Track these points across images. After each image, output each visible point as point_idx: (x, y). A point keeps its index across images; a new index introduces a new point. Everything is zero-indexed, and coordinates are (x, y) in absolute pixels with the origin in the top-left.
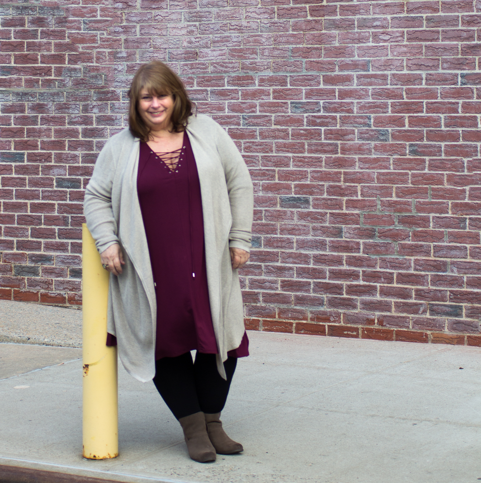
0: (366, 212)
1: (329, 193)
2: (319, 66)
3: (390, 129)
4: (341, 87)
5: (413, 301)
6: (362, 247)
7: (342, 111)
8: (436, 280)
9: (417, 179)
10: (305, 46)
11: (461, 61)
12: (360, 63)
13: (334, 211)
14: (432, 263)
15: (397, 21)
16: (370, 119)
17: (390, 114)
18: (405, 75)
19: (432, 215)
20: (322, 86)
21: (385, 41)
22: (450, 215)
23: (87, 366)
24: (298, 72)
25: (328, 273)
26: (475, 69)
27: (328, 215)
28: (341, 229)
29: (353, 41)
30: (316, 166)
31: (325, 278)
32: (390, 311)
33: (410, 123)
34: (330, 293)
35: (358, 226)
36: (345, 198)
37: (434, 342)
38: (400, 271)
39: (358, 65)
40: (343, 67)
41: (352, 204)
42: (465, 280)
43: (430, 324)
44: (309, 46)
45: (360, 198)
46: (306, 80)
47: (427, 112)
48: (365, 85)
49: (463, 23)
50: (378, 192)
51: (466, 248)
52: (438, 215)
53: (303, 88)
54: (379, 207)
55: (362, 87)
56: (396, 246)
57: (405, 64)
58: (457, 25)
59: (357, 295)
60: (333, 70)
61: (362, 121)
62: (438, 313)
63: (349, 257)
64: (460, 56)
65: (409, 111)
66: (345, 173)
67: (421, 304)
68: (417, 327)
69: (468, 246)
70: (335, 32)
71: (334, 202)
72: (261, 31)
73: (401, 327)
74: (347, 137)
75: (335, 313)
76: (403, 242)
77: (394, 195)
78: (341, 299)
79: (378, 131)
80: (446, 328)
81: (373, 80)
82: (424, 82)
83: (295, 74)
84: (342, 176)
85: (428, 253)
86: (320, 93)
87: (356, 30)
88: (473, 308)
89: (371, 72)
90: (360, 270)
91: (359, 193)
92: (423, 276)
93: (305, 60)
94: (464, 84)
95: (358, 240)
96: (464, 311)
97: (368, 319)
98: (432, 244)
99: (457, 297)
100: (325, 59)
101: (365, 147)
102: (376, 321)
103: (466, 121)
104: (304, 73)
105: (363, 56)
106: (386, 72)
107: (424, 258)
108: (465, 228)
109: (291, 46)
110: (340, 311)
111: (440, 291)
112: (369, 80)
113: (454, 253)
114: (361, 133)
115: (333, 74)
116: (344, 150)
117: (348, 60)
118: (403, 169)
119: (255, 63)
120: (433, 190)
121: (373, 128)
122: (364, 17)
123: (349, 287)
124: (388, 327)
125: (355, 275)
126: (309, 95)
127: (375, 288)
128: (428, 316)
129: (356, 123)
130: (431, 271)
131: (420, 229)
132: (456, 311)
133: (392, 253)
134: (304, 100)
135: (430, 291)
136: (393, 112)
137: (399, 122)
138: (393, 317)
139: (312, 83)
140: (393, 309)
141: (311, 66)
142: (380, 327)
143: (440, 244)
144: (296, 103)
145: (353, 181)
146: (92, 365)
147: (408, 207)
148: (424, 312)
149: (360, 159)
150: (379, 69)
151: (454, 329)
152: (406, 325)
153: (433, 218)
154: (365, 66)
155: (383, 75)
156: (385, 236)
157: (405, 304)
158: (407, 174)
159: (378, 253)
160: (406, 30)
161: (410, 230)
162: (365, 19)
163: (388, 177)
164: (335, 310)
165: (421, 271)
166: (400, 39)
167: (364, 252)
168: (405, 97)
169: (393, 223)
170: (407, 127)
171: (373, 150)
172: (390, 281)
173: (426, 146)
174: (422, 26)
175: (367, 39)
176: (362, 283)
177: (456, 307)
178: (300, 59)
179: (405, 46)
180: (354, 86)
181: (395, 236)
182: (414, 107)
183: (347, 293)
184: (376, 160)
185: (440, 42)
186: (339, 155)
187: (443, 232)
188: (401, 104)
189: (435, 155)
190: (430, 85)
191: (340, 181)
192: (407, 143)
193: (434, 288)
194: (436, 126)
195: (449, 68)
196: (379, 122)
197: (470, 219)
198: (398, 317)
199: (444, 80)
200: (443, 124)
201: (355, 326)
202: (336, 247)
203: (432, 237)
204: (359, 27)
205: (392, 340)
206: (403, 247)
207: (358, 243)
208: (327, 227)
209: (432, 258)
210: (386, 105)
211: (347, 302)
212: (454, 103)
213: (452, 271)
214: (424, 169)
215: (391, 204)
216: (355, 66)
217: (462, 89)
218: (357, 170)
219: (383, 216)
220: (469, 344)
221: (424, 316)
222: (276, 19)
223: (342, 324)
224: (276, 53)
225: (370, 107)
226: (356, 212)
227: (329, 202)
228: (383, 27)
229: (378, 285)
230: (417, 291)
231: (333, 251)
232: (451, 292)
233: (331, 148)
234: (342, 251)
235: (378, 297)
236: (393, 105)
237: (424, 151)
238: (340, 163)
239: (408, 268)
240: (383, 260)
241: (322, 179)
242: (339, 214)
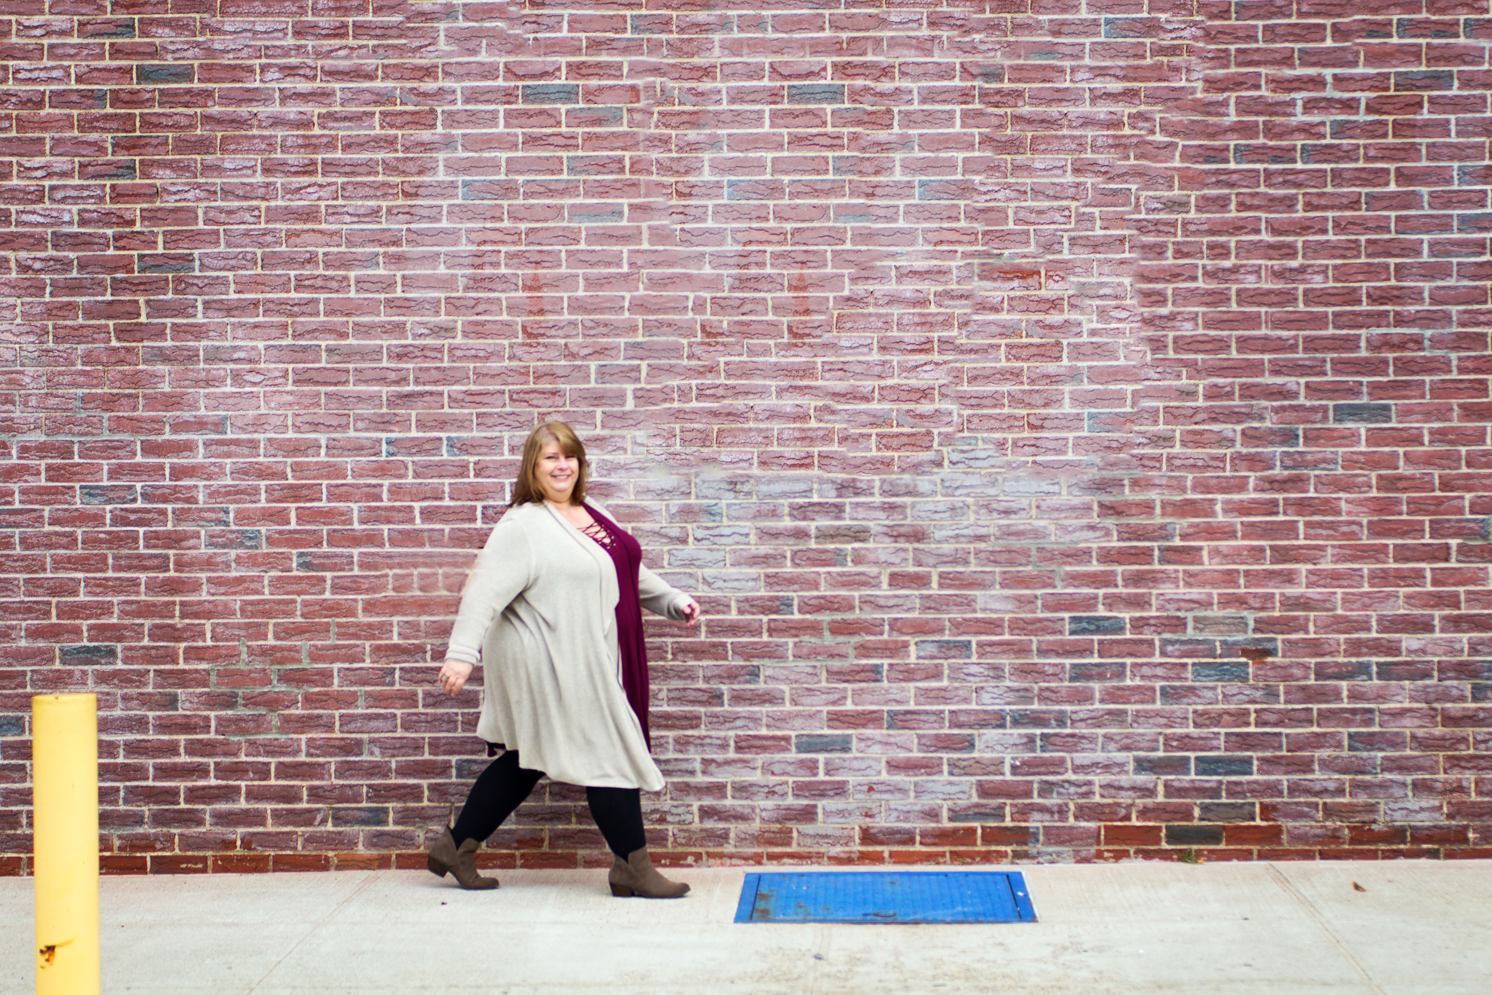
0: (220, 666)
1: (152, 637)
2: (135, 425)
3: (263, 530)
4: (176, 460)
5: (304, 805)
6: (213, 724)
7: (178, 499)
8: (344, 770)
9: (311, 608)
10: (106, 390)
11: (387, 419)
12: (210, 420)
13: (162, 667)
14: (337, 743)
15: (275, 352)
16: (227, 512)
17: (263, 504)
18: (290, 440)
19: (336, 666)
20: (139, 459)
21: (254, 384)
22: (367, 664)
24: (93, 435)
25: (151, 770)
26: (410, 430)
27: (152, 674)
28: (176, 695)
29: (197, 383)
30: (129, 593)
31: (147, 779)
32: (263, 824)
33: (299, 518)
34: (156, 803)
35: (207, 690)
36: (183, 645)
37: (339, 868)
38: (282, 759)
39: (206, 423)
40: (178, 427)
41: (193, 654)
42: (393, 766)
43: (333, 841)
44: (115, 391)
45: (209, 643)
46: (109, 449)
47: (329, 500)
48: (219, 456)
49: (389, 357)
50: (242, 633)
51: (395, 715)
52: (347, 665)
53: (104, 462)
54: (244, 656)
55: (213, 460)
56: (274, 719)
57: (290, 423)
58: (380, 360)
59: (205, 803)
60: (160, 432)
61: (213, 516)
62: (346, 822)
63: (190, 742)
64: (385, 410)
65: (297, 499)
66: (182, 604)
67: (318, 810)
68: (310, 847)
69: (398, 712)
70: (163, 368)
71: (161, 652)
72: (22, 365)
73: (282, 849)
74: (186, 544)
75: (164, 835)
76: (286, 712)
77: (270, 635)
78: (175, 811)
79: (243, 532)
80: (360, 845)
81: (233, 448)
82: (323, 451)
83: (89, 438)
84: (177, 608)
85: (330, 727)
86: (136, 471)
87: (202, 365)
88: (406, 809)
89: (229, 436)
90: (211, 761)
91: (209, 635)
92: (321, 765)
93: (107, 415)
94: (392, 455)
95: (206, 713)
96: (391, 815)
97: (224, 841)
98: (337, 713)
99: (377, 793)
100: (145, 414)
101: (219, 559)
102: (239, 843)
103: (395, 514)
104: (106, 436)
105: (216, 408)
106: (255, 436)
107: (323, 735)
108: (392, 684)
109: (80, 392)
110: (173, 831)
111: (351, 786)
112: (225, 448)
113: (374, 724)
114: (212, 536)
115: (160, 439)
116: (180, 565)
117: (187, 415)
118: (288, 593)
119: (12, 419)
120: (339, 625)
121: (234, 527)
122: (216, 344)
123: (191, 791)
124: (259, 851)
125: (202, 771)
126: (114, 473)
127: (238, 789)
128: (330, 827)
129: (203, 519)
130: (335, 755)
131: (317, 689)
132: (378, 816)
133: (268, 730)
134: (106, 483)
135: (333, 788)
136: (268, 501)
137: (280, 517)
138: (269, 834)
139: (121, 453)
140: (269, 821)
141: (119, 425)
142: (246, 853)
143: (351, 711)
144: (91, 487)
145: (197, 615)
147: (296, 655)
148: (324, 821)
149: (209, 580)
150: (242, 429)
151: (375, 845)
152: (292, 844)
153: (339, 670)
154: (219, 426)
155: (251, 441)
156: (256, 704)
157: (290, 811)
158: (294, 602)
159: (243, 731)
160: (290, 367)
161: (299, 693)
162: (218, 348)
163: (261, 607)
164: (165, 830)
165: (318, 756)
166: (280, 380)
167: (217, 732)
168: (290, 475)
169: (270, 682)
170: (293, 525)
171: (233, 565)
172: (265, 775)
173: (326, 556)
174: (319, 361)
175: (223, 381)
176: (213, 782)
177: (377, 809)
178: (98, 413)
179: (290, 393)
180: (200, 458)
181: (273, 703)
182: (305, 492)
183: (187, 801)
184: (240, 580)
185: (351, 387)
186: (172, 574)
187: (355, 692)
188: (283, 488)
189: (343, 570)
190: (333, 456)
191: (173, 617)
192: (294, 551)
193: (341, 782)
194: (344, 523)
195: (367, 430)
196: (243, 517)
197: (401, 669)
198: (278, 834)
199: (358, 449)
200: (355, 519)
201: (201, 854)
202: (164, 726)
203: (337, 700)
204: (206, 360)
205: (267, 871)
206: (287, 719)
207: (207, 719)
208: (149, 694)
209: (337, 735)
210: (256, 490)
211: (186, 816)
212: (374, 486)
213: (372, 753)
214: (322, 592)
215: (265, 652)
216: (200, 425)
217: (388, 462)
218: (204, 596)
219: (250, 672)
220: (399, 867)
221: (322, 828)
222: (51, 345)
223: (177, 852)
224: (52, 402)
225: (228, 493)
226: (204, 666)
227: (153, 652)
228: (250, 361)
229: (243, 784)
230: (311, 789)
231: (160, 733)
232: (369, 786)
233: (156, 562)
234: (177, 733)
235: (243, 804)
236: (268, 489)
237: (323, 565)
238: (172, 586)
239: (296, 752)
240: (252, 743)
241: (139, 615)
242: (171, 672)
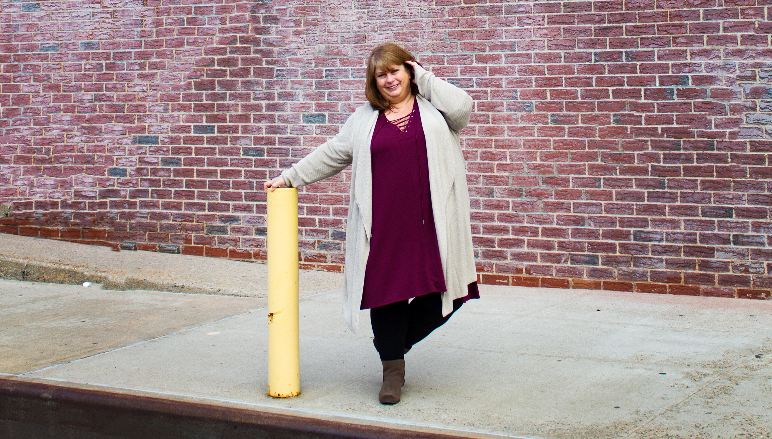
0: (514, 174)
1: (482, 158)
2: (472, 47)
3: (534, 102)
4: (492, 65)
5: (556, 252)
6: (511, 205)
7: (493, 85)
8: (577, 233)
9: (558, 144)
10: (459, 29)
11: (594, 42)
12: (507, 44)
13: (486, 174)
14: (572, 218)
15: (538, 7)
16: (516, 92)
17: (534, 88)
18: (546, 54)
19: (571, 176)
20: (474, 64)
21: (529, 24)
22: (587, 175)
23: (272, 315)
24: (453, 52)
25: (482, 228)
26: (606, 48)
27: (481, 177)
28: (493, 189)
29: (501, 24)
30: (470, 135)
31: (479, 233)
32: (536, 261)
33: (551, 95)
34: (484, 246)
35: (508, 187)
36: (496, 162)
37: (575, 287)
38: (545, 226)
39: (505, 46)
40: (493, 47)
41: (502, 167)
42: (601, 232)
43: (571, 272)
44: (463, 29)
45: (509, 162)
46: (462, 59)
47: (566, 86)
48: (512, 63)
49: (595, 8)
50: (525, 157)
51: (601, 204)
52: (576, 176)
53: (458, 66)
54: (525, 169)
55: (509, 65)
56: (540, 204)
57: (546, 45)
58: (590, 10)
59: (507, 247)
60: (484, 50)
61: (510, 94)
62: (578, 262)
63: (500, 215)
64: (593, 37)
65: (550, 85)
66: (496, 141)
67: (563, 254)
68: (560, 274)
69: (603, 203)
70: (485, 17)
71: (486, 166)
72: (422, 17)
73: (546, 275)
74: (496, 109)
75: (488, 264)
76: (546, 200)
77: (538, 159)
78: (493, 251)
79: (524, 103)
80: (585, 275)
81: (519, 58)
82: (563, 59)
83: (451, 54)
84: (493, 143)
85: (568, 210)
86: (473, 70)
87: (504, 15)
88: (608, 257)
89: (517, 52)
90: (510, 225)
91: (508, 158)
92: (564, 230)
93: (459, 42)
94: (597, 61)
95: (507, 199)
96: (600, 259)
97: (517, 269)
98: (572, 202)
99: (594, 247)
100: (477, 41)
101: (513, 117)
102: (524, 270)
103: (599, 93)
104: (459, 53)
105: (510, 38)
106: (529, 52)
107: (565, 214)
108: (600, 187)
109: (447, 30)
110: (493, 262)
111: (579, 242)
112: (515, 59)
113: (591, 209)
114: (509, 105)
115: (484, 54)
116: (494, 120)
117: (497, 41)
118: (546, 136)
119: (417, 45)
120: (572, 154)
121: (520, 100)
122: (510, 4)
123: (501, 240)
124: (534, 275)
125: (505, 230)
126: (463, 72)
127: (522, 241)
128: (569, 264)
129: (505, 96)
130: (571, 225)
131: (561, 188)
132: (593, 260)
133: (538, 210)
134: (459, 77)
135: (570, 243)
136: (536, 86)
137: (541, 95)
138: (539, 266)
139: (466, 61)
140: (539, 259)
141: (466, 46)
142: (528, 276)
143: (579, 201)
144: (453, 79)
145: (502, 147)
146: (276, 313)
147: (551, 170)
148: (566, 261)
149: (508, 128)
150: (524, 49)
151: (592, 276)
152: (551, 273)
153: (573, 178)
154: (512, 47)
155: (527, 54)
156: (532, 195)
157: (549, 255)
158: (549, 140)
159: (525, 210)
160: (546, 15)
161: (552, 190)
162: (511, 6)
163: (533, 143)
164: (489, 261)
165: (562, 225)
166: (541, 22)
167: (513, 210)
168: (546, 73)
169: (538, 184)
170: (548, 100)
171: (520, 120)
172: (536, 234)
173: (565, 116)
174: (560, 12)
175: (513, 23)
176: (511, 236)
177: (593, 256)
178: (455, 41)
179: (546, 29)
180: (503, 63)
181: (540, 195)
182: (554, 82)
183: (499, 246)
184: (523, 129)
185: (576, 25)
186: (490, 125)
187: (581, 191)
188: (543, 79)
189: (574, 124)
190: (568, 62)
191: (491, 148)
192: (549, 113)
193: (574, 240)
194: (574, 98)
195: (584, 48)
196: (524, 95)
197: (604, 179)
198: (543, 266)
199: (579, 58)
200: (579, 96)
201: (506, 275)
202: (488, 206)
203: (572, 195)
204: (506, 12)
205: (539, 286)
206: (547, 204)
207: (508, 202)
208: (481, 188)
209: (572, 214)
210: (530, 80)
211: (499, 254)
212: (588, 78)
213: (590, 225)
214: (563, 136)
215: (536, 167)
216: (503, 46)
217: (595, 65)
218: (506, 137)
219: (529, 178)
220: (605, 289)
221: (565, 265)
222: (434, 6)
223: (495, 273)
224: (435, 35)
225: (517, 82)
226: (506, 174)
227: (482, 166)
228: (527, 12)
229: (525, 238)
230: (559, 243)
231: (485, 209)
232: (589, 243)
233: (483, 118)
234: (493, 209)
235: (525, 249)
236: (536, 80)
237: (564, 120)
238: (491, 131)
239: (552, 223)
240: (530, 216)
241: (475, 146)
242: (491, 177)
